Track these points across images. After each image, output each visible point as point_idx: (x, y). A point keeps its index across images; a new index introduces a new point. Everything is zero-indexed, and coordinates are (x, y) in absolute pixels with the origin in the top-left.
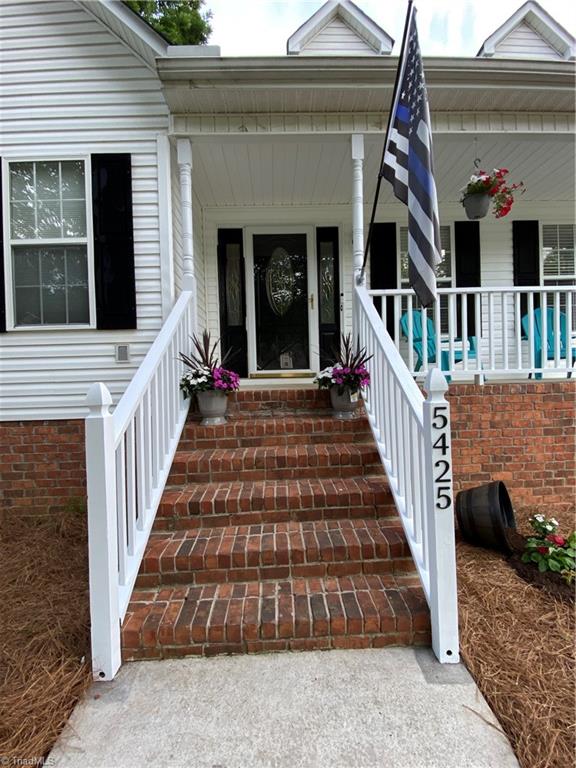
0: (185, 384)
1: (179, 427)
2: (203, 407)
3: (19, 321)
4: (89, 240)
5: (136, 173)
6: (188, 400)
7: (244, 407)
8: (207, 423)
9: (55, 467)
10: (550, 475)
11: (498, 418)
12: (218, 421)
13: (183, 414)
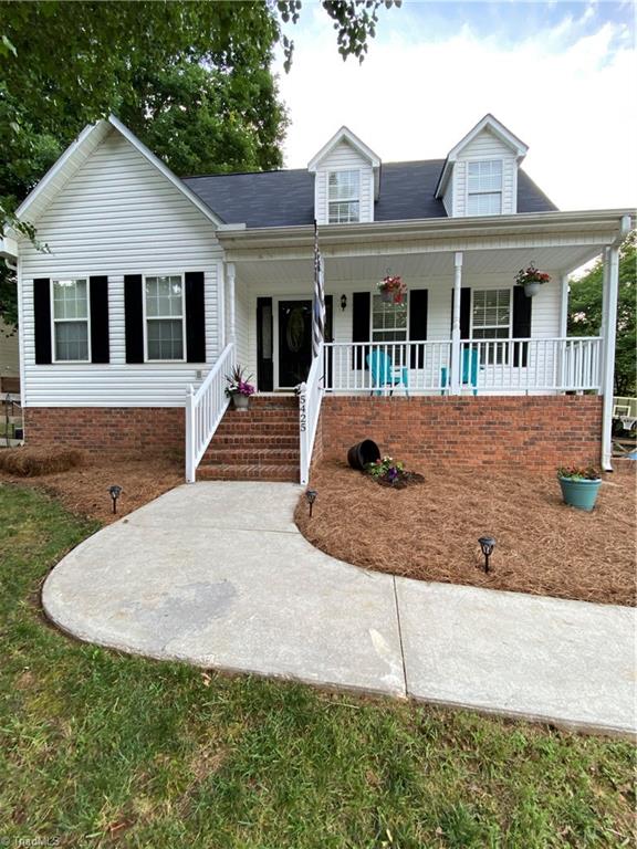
0: (227, 390)
1: (223, 411)
2: (236, 402)
3: (150, 358)
4: (183, 317)
5: (206, 282)
6: (229, 399)
7: (258, 404)
8: (238, 410)
9: (166, 430)
10: (423, 447)
11: (393, 414)
12: (243, 410)
13: (226, 405)
